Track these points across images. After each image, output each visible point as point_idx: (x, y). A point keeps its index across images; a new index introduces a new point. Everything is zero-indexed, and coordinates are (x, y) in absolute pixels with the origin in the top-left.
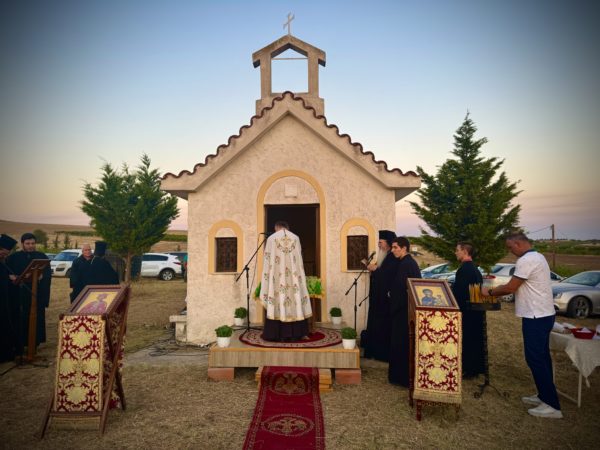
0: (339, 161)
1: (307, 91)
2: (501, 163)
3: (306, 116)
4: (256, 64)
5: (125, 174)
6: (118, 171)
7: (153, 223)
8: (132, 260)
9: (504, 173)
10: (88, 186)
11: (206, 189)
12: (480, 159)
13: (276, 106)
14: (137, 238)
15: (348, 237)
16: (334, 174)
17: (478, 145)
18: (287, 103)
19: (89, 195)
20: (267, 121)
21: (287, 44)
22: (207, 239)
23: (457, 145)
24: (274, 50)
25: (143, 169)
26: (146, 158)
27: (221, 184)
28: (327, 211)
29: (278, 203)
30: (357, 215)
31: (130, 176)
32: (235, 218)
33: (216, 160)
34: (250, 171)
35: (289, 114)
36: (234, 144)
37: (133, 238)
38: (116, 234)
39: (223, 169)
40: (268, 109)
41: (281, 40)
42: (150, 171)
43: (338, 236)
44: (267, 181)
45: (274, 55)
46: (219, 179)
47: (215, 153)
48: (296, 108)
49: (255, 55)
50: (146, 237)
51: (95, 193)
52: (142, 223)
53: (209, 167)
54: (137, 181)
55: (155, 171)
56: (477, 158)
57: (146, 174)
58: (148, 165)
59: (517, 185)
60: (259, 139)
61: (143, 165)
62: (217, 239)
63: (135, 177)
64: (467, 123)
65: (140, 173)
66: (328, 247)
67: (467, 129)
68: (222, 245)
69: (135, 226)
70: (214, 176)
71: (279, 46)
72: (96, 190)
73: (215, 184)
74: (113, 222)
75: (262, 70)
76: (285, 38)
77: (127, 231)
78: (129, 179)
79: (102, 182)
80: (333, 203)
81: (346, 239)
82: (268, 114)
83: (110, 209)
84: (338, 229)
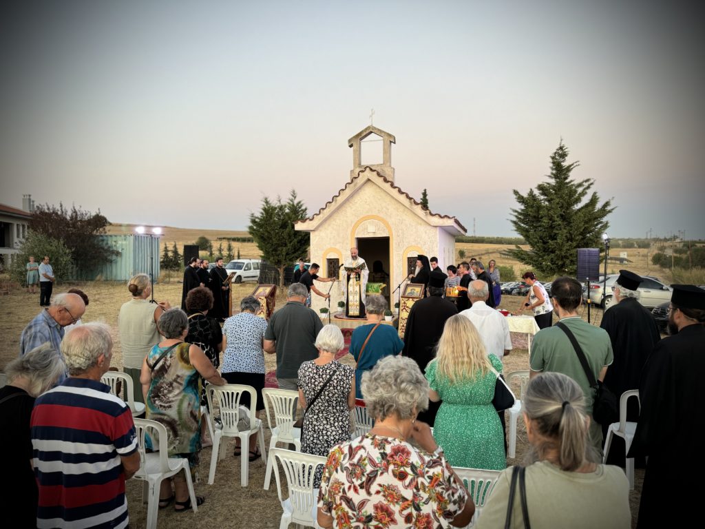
0: (401, 209)
1: (382, 163)
2: (592, 184)
3: (380, 181)
4: (351, 146)
5: (278, 204)
6: (274, 203)
7: (298, 242)
8: (285, 270)
9: (595, 193)
10: (252, 215)
11: (320, 228)
12: (571, 181)
13: (361, 176)
14: (287, 254)
15: (408, 258)
16: (399, 217)
17: (569, 169)
18: (368, 174)
19: (253, 221)
20: (355, 185)
21: (369, 132)
22: (321, 259)
23: (553, 169)
24: (361, 136)
25: (292, 201)
26: (294, 192)
27: (329, 225)
28: (394, 242)
29: (364, 236)
30: (413, 244)
31: (282, 206)
32: (338, 247)
33: (325, 211)
34: (347, 217)
35: (369, 180)
36: (336, 201)
37: (284, 253)
38: (272, 251)
39: (330, 216)
40: (355, 178)
41: (366, 129)
42: (296, 202)
43: (401, 258)
44: (356, 223)
45: (361, 139)
46: (328, 222)
47: (324, 207)
48: (373, 176)
49: (350, 141)
50: (294, 253)
51: (257, 220)
52: (291, 242)
53: (321, 215)
54: (287, 211)
55: (300, 202)
56: (567, 181)
57: (293, 205)
58: (295, 197)
59: (612, 203)
60: (352, 196)
61: (291, 197)
62: (328, 259)
63: (285, 206)
64: (561, 148)
65: (289, 204)
66: (395, 264)
67: (561, 154)
68: (331, 263)
69: (286, 245)
70: (325, 220)
71: (365, 134)
72: (257, 218)
73: (326, 225)
74: (271, 241)
75: (354, 150)
76: (369, 127)
77: (280, 248)
78: (281, 208)
79: (263, 211)
80: (398, 236)
81: (406, 259)
82: (355, 181)
83: (268, 232)
84: (401, 253)
